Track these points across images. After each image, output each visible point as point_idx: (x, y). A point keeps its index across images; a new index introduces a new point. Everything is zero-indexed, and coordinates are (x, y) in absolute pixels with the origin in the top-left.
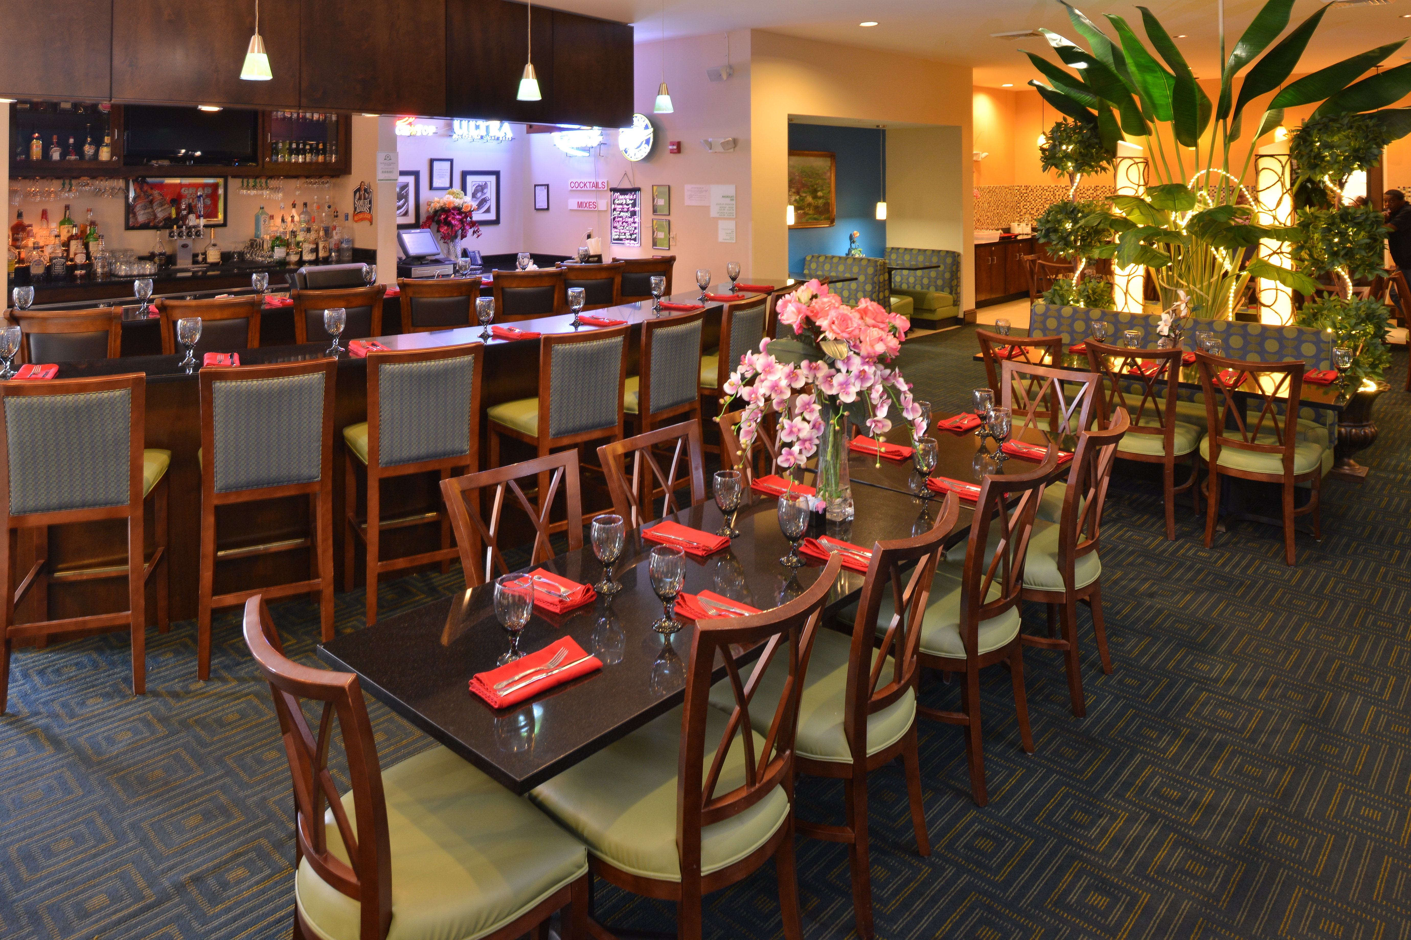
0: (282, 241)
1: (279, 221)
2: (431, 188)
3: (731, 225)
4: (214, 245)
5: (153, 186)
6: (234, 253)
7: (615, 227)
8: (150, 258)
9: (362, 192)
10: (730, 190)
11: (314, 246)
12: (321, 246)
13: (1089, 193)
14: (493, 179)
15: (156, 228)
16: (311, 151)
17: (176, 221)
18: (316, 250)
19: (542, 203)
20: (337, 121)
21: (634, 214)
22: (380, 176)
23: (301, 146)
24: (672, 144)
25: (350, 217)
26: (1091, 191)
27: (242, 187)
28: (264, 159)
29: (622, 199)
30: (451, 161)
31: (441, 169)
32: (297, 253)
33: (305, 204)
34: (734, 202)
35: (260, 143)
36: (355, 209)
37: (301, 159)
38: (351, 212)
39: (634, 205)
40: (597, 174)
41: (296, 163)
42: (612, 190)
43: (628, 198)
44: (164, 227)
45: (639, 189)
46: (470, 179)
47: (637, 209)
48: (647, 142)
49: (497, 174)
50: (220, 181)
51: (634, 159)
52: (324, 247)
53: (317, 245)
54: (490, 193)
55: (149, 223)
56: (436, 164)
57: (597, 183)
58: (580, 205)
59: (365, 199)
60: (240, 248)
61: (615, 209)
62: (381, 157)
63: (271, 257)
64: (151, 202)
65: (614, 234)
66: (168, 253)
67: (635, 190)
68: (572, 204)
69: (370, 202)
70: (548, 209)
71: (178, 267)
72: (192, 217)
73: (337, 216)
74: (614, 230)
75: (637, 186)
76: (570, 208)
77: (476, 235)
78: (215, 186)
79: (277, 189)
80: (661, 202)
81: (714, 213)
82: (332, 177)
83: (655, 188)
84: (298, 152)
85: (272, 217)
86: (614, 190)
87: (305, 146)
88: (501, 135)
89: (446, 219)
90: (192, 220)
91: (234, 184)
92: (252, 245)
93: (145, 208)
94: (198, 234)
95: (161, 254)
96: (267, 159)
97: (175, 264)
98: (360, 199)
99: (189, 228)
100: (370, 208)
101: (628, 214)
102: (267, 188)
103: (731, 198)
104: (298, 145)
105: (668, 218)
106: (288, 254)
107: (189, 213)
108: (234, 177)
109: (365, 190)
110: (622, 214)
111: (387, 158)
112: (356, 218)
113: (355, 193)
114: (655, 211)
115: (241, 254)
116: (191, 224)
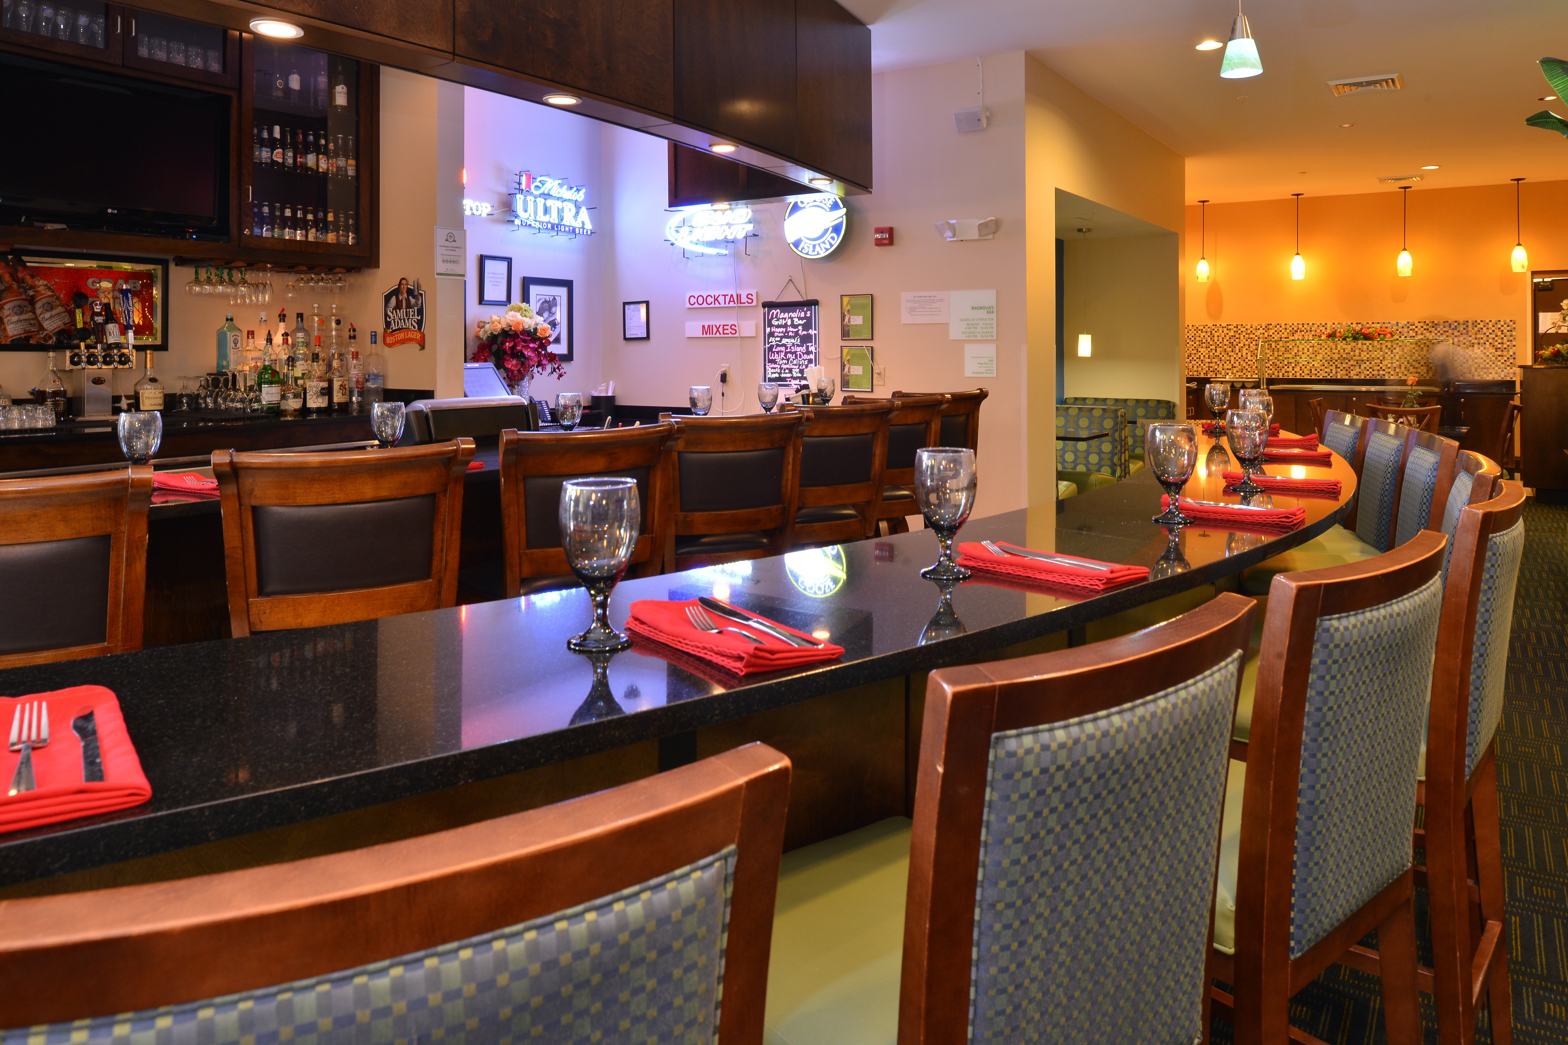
0: (275, 373)
1: (261, 342)
2: (481, 300)
3: (990, 350)
4: (153, 380)
5: (36, 272)
6: (182, 396)
7: (773, 362)
8: (38, 398)
9: (403, 296)
10: (988, 297)
11: (325, 384)
12: (336, 385)
13: (1258, 333)
14: (562, 292)
15: (41, 347)
16: (316, 224)
17: (84, 334)
18: (328, 392)
19: (636, 328)
20: (357, 177)
21: (806, 339)
22: (441, 267)
23: (299, 214)
24: (879, 230)
25: (380, 338)
26: (1261, 331)
27: (197, 281)
28: (241, 231)
29: (784, 317)
30: (509, 260)
31: (495, 271)
32: (296, 396)
33: (300, 316)
34: (994, 316)
35: (233, 203)
36: (388, 324)
37: (299, 236)
38: (380, 328)
39: (807, 327)
40: (738, 282)
41: (293, 241)
42: (765, 305)
43: (797, 317)
44: (59, 347)
45: (815, 303)
46: (534, 290)
47: (812, 332)
48: (836, 229)
49: (568, 284)
50: (158, 269)
51: (813, 256)
52: (342, 387)
53: (330, 382)
54: (560, 314)
55: (27, 339)
56: (488, 264)
57: (739, 296)
58: (707, 330)
59: (409, 306)
60: (193, 387)
61: (772, 334)
62: (440, 235)
63: (259, 401)
64: (32, 301)
65: (769, 370)
66: (70, 394)
67: (812, 303)
68: (694, 328)
69: (420, 312)
70: (648, 337)
71: (87, 418)
72: (112, 328)
73: (354, 337)
74: (769, 367)
75: (810, 297)
76: (689, 334)
77: (556, 375)
78: (149, 277)
79: (257, 287)
80: (857, 320)
81: (956, 333)
82: (349, 270)
83: (846, 300)
84: (295, 224)
85: (251, 334)
86: (769, 305)
87: (305, 214)
88: (577, 224)
89: (512, 348)
90: (113, 334)
91: (180, 275)
92: (215, 383)
93: (20, 310)
94: (124, 360)
95: (55, 394)
96: (246, 232)
97: (81, 413)
98: (398, 306)
99: (109, 347)
100: (420, 323)
101: (797, 341)
102: (244, 282)
103: (989, 310)
104: (294, 213)
105: (869, 343)
106: (283, 397)
107: (107, 322)
108: (181, 262)
109: (410, 292)
110: (784, 341)
111: (450, 238)
112: (389, 340)
113: (387, 298)
114: (845, 333)
115: (194, 398)
116: (111, 340)
